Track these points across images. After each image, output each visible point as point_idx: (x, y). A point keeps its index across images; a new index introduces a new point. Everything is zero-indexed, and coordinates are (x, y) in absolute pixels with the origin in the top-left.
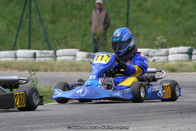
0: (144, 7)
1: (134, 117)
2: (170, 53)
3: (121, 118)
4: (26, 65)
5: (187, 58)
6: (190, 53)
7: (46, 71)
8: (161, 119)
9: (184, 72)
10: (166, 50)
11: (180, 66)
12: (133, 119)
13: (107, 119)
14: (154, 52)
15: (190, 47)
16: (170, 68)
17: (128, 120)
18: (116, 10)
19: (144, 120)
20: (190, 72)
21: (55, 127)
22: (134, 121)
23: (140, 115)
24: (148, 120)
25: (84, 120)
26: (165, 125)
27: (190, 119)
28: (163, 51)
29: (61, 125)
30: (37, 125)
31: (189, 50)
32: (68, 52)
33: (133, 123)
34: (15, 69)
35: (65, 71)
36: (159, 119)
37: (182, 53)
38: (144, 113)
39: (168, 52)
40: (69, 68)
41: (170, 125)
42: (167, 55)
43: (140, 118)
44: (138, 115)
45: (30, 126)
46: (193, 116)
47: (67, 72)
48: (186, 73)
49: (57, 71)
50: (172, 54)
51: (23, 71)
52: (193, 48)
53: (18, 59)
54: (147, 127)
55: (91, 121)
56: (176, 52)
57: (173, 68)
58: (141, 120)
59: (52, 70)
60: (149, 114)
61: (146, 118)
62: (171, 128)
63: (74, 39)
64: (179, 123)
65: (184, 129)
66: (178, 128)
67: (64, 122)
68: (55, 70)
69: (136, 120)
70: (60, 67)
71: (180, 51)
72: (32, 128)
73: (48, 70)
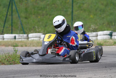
0: (82, 8)
1: (76, 70)
2: (98, 35)
3: (68, 71)
4: (10, 43)
5: (109, 38)
6: (111, 35)
7: (22, 46)
8: (93, 70)
10: (96, 33)
11: (105, 42)
12: (76, 71)
13: (60, 71)
15: (111, 31)
16: (99, 44)
17: (73, 72)
18: (65, 10)
19: (83, 71)
20: (111, 45)
21: (28, 76)
22: (76, 72)
23: (80, 69)
24: (85, 71)
25: (46, 72)
26: (95, 74)
27: (111, 71)
28: (94, 34)
29: (31, 75)
30: (17, 75)
31: (110, 33)
32: (35, 35)
33: (76, 73)
34: (3, 46)
35: (34, 46)
36: (92, 71)
37: (106, 35)
38: (83, 68)
39: (97, 34)
40: (37, 44)
41: (99, 74)
42: (97, 36)
43: (81, 71)
44: (79, 69)
45: (12, 76)
46: (113, 69)
47: (35, 47)
48: (109, 46)
49: (29, 47)
50: (100, 35)
51: (8, 47)
52: (112, 31)
53: (5, 40)
54: (84, 75)
55: (50, 73)
56: (102, 34)
57: (100, 43)
58: (81, 72)
59: (26, 46)
60: (86, 68)
61: (84, 71)
62: (99, 76)
63: (40, 27)
64: (104, 73)
65: (107, 76)
66: (104, 76)
67: (33, 73)
68: (28, 46)
69: (78, 72)
70: (30, 44)
71: (104, 34)
72: (13, 77)
73: (23, 46)
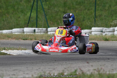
9: (113, 41)
14: (106, 29)
28: (111, 29)
